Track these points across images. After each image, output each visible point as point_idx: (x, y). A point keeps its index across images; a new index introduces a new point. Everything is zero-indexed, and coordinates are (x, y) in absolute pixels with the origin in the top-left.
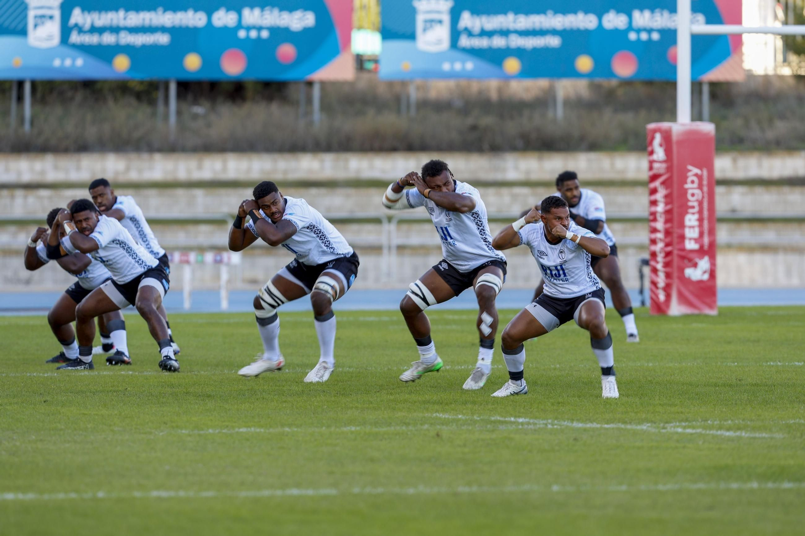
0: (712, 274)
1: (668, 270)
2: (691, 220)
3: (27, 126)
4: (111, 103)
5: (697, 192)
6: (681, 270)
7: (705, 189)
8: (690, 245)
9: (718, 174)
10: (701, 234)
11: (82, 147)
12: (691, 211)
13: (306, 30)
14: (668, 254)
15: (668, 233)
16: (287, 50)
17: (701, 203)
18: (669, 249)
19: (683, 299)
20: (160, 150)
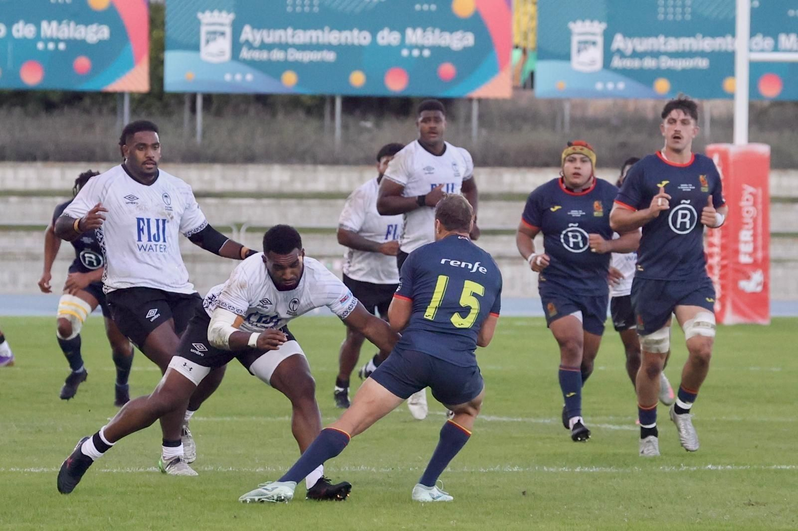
0: (765, 286)
1: (724, 282)
2: (746, 235)
3: (199, 138)
4: (280, 116)
5: (752, 209)
6: (735, 282)
7: (760, 206)
8: (745, 259)
9: (773, 191)
10: (755, 249)
11: (250, 158)
12: (746, 227)
13: (466, 49)
14: (723, 267)
15: (723, 247)
16: (448, 69)
17: (755, 220)
18: (725, 262)
19: (737, 310)
20: (323, 163)
